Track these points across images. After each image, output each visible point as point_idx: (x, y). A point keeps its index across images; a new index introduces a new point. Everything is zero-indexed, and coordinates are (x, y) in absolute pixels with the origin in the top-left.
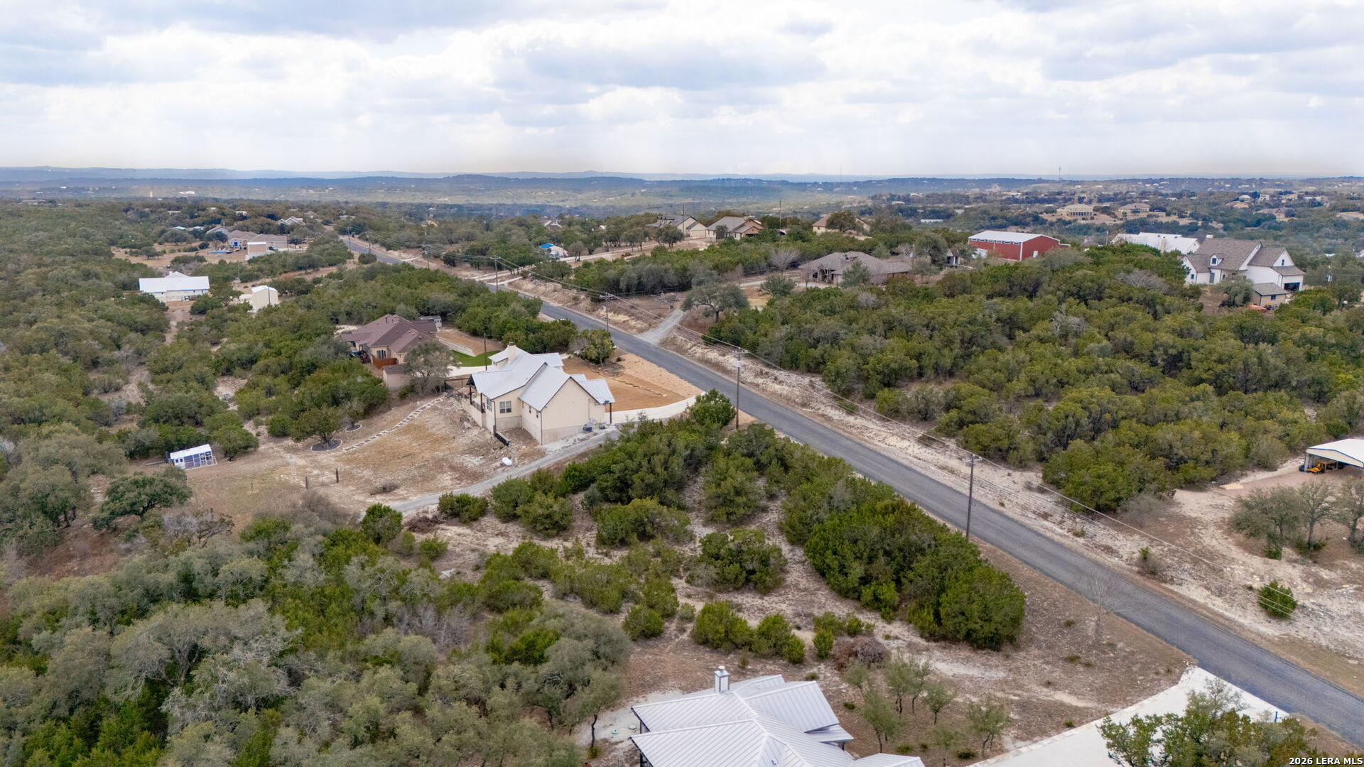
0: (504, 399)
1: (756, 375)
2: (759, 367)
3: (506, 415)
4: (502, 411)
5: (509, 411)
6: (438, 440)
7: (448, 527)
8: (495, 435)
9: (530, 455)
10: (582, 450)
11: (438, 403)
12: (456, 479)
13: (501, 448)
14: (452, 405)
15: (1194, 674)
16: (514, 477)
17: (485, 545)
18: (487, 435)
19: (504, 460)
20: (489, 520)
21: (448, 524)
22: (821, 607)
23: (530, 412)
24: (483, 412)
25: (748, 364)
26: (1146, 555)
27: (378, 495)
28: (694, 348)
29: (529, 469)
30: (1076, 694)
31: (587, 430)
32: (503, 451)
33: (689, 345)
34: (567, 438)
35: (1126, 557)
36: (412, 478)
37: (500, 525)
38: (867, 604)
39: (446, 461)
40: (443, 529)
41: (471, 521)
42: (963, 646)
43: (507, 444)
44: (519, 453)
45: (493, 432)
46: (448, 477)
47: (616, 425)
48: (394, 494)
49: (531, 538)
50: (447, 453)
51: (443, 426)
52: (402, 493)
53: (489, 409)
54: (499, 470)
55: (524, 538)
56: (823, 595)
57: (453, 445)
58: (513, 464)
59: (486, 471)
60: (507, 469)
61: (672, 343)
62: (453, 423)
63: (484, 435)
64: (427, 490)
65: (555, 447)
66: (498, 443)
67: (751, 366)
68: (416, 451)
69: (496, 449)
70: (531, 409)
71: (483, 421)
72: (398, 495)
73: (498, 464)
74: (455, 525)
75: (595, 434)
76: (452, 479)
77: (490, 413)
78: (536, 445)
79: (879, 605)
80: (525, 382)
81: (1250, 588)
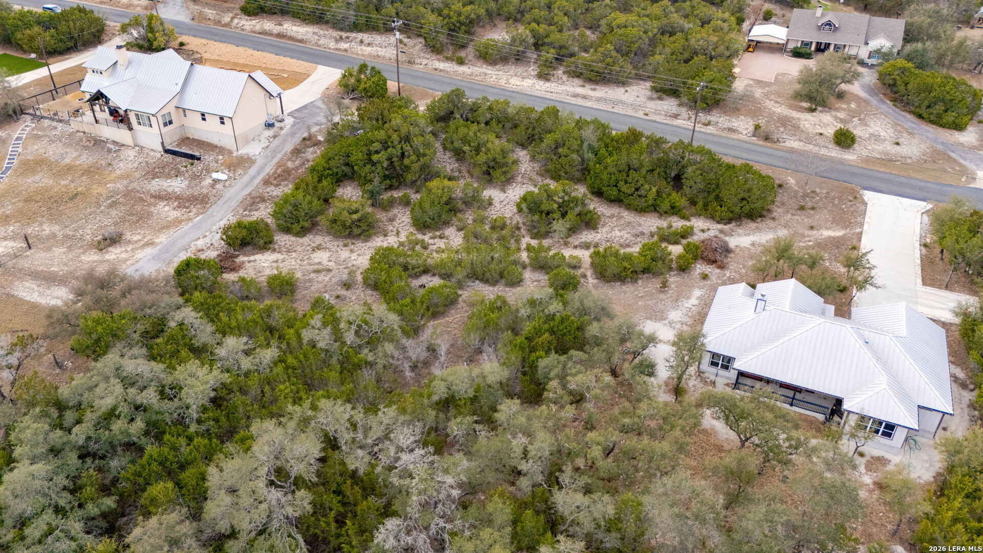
0: (165, 111)
1: (337, 41)
2: (336, 34)
3: (170, 127)
4: (165, 125)
5: (171, 122)
6: (90, 171)
7: (252, 258)
8: (167, 151)
9: (239, 164)
10: (289, 147)
11: (33, 129)
12: (179, 207)
13: (192, 164)
14: (56, 128)
15: (868, 195)
16: (247, 192)
17: (319, 263)
18: (152, 153)
19: (215, 175)
20: (282, 239)
21: (245, 255)
22: (640, 225)
23: (204, 119)
24: (131, 129)
25: (316, 30)
26: (757, 127)
27: (111, 249)
28: (236, 21)
29: (253, 178)
30: (827, 229)
31: (269, 125)
32: (199, 166)
33: (227, 19)
34: (256, 138)
35: (745, 132)
36: (123, 220)
37: (301, 240)
38: (666, 212)
39: (138, 192)
40: (249, 262)
41: (267, 245)
42: (745, 221)
43: (199, 159)
44: (222, 164)
45: (161, 149)
46: (167, 208)
47: (289, 115)
48: (129, 242)
49: (353, 244)
50: (125, 182)
51: (75, 154)
52: (136, 238)
53: (145, 125)
54: (218, 186)
55: (345, 245)
56: (628, 216)
57: (118, 172)
58: (230, 178)
59: (205, 191)
60: (227, 184)
61: (203, 18)
62: (86, 148)
63: (148, 154)
64: (163, 228)
65: (253, 150)
66: (179, 159)
67: (322, 32)
68: (79, 189)
69: (186, 167)
70: (207, 116)
71: (134, 139)
72: (136, 242)
73: (209, 181)
74: (253, 254)
75: (281, 128)
76: (174, 209)
77: (147, 129)
78: (230, 152)
79: (674, 211)
80: (178, 89)
81: (821, 134)
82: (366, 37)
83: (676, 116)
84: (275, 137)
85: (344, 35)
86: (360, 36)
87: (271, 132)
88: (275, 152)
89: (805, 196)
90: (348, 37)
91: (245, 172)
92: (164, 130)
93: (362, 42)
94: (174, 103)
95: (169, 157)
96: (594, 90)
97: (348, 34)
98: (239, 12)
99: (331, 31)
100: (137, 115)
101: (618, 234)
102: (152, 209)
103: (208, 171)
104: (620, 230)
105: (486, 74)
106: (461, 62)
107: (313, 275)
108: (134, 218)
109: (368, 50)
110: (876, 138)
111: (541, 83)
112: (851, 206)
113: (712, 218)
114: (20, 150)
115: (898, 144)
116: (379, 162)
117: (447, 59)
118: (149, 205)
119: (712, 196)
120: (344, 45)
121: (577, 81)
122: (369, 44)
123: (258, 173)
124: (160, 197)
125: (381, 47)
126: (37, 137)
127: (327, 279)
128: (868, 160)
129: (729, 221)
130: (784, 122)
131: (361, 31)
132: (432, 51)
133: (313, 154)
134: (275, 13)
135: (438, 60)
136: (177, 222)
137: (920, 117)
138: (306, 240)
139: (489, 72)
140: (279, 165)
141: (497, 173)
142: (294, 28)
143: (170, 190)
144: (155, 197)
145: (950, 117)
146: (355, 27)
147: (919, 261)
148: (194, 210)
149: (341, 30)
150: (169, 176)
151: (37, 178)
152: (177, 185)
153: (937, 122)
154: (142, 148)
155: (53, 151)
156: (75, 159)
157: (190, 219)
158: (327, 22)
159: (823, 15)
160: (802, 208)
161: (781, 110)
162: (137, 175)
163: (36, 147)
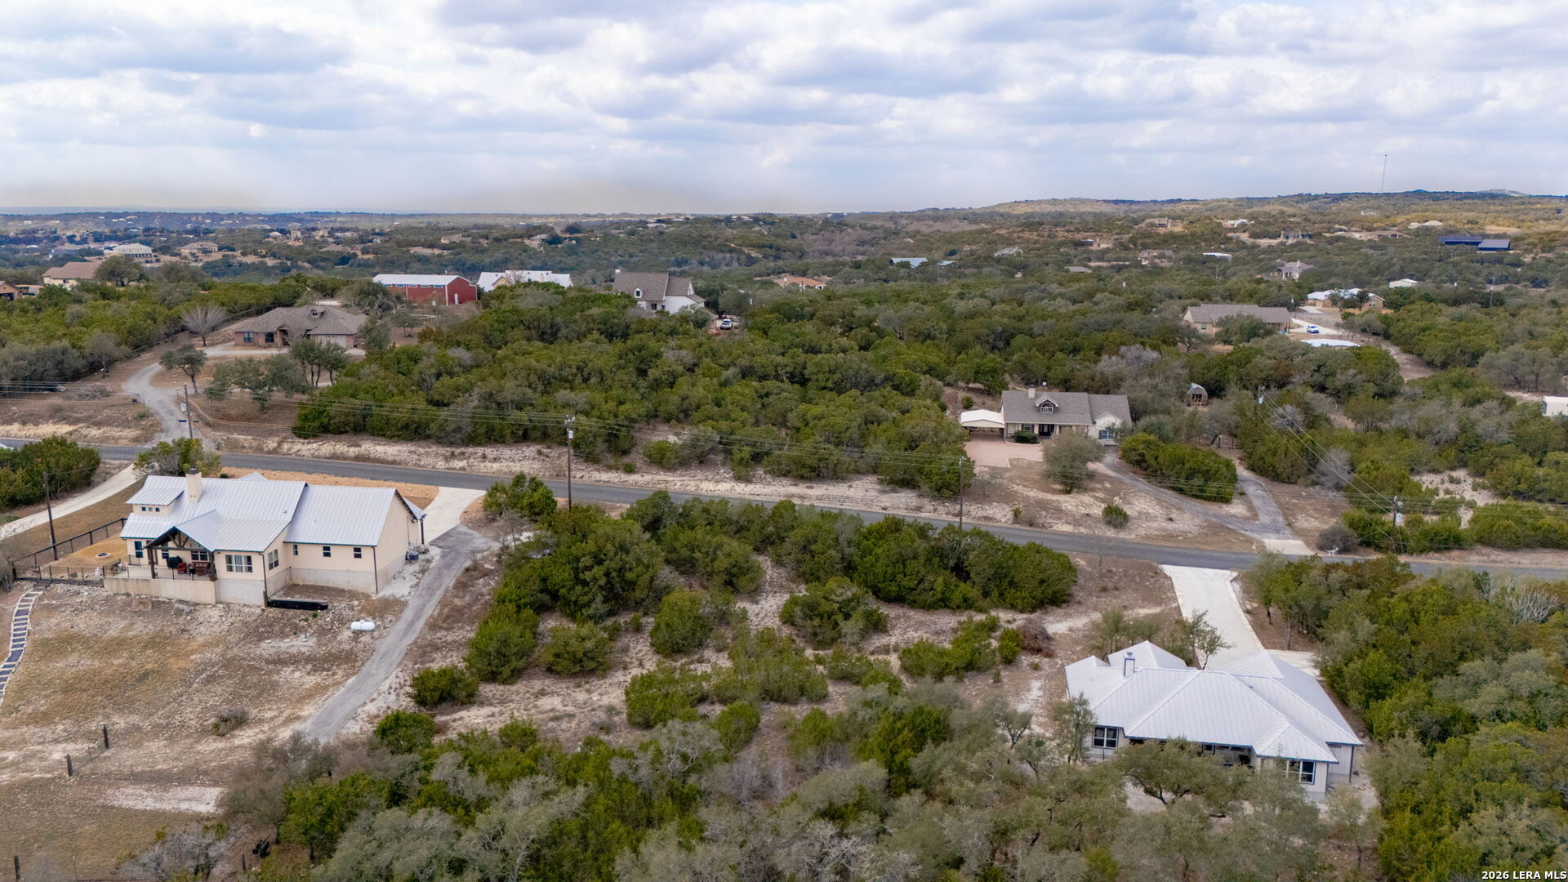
0: (272, 549)
3: (276, 570)
4: (271, 567)
5: (277, 564)
6: (152, 643)
7: (456, 716)
8: (270, 604)
9: (384, 609)
10: (449, 581)
11: (41, 598)
12: (315, 671)
13: (315, 616)
14: (78, 593)
15: (1168, 569)
16: (410, 639)
17: (553, 710)
18: (247, 610)
19: (355, 625)
20: (487, 690)
21: (442, 714)
22: (935, 623)
23: (327, 555)
24: (214, 578)
25: (413, 448)
26: (1016, 513)
27: (236, 732)
28: (286, 446)
29: (412, 624)
30: (1143, 607)
31: (411, 558)
32: (326, 618)
33: (272, 444)
34: (398, 575)
35: (1004, 520)
36: (236, 696)
37: (513, 688)
38: (958, 607)
39: (244, 659)
40: (454, 720)
41: (470, 699)
42: (1050, 608)
43: (324, 608)
44: (360, 612)
45: (262, 602)
46: (297, 674)
47: (432, 543)
48: (261, 721)
49: (587, 683)
50: (218, 650)
51: (123, 624)
52: (269, 715)
53: (240, 569)
54: (365, 639)
55: (578, 686)
56: (916, 615)
57: (200, 639)
58: (378, 627)
59: (347, 647)
60: (376, 634)
61: (234, 446)
62: (140, 614)
63: (240, 611)
64: (304, 698)
65: (400, 589)
66: (291, 612)
67: (422, 450)
68: (149, 667)
69: (306, 620)
70: (333, 551)
71: (217, 593)
72: (272, 719)
73: (346, 634)
74: (455, 712)
75: (428, 561)
76: (309, 674)
77: (245, 575)
78: (367, 596)
79: (967, 604)
80: (289, 518)
81: (1088, 515)
82: (490, 452)
83: (919, 509)
84: (423, 571)
85: (458, 451)
86: (480, 450)
87: (415, 567)
88: (431, 591)
89: (1102, 576)
90: (463, 453)
91: (398, 619)
92: (271, 574)
93: (484, 457)
94: (283, 538)
95: (274, 612)
96: (812, 488)
97: (462, 449)
98: (290, 433)
99: (434, 448)
100: (229, 559)
101: (915, 635)
102: (275, 677)
103: (344, 622)
104: (916, 631)
105: (667, 482)
106: (630, 470)
107: (551, 724)
108: (254, 692)
109: (496, 466)
110: (1148, 517)
111: (742, 486)
112: (1155, 582)
113: (1013, 607)
114: (29, 627)
115: (1171, 520)
116: (595, 579)
117: (610, 468)
118: (269, 673)
119: (1005, 583)
120: (458, 464)
121: (785, 481)
122: (495, 460)
123: (417, 617)
124: (280, 661)
125: (513, 461)
126: (51, 608)
127: (573, 725)
128: (1147, 537)
129: (1033, 610)
130: (1043, 505)
131: (480, 444)
132: (586, 461)
133: (485, 587)
134: (346, 432)
135: (598, 471)
136: (319, 690)
137: (1180, 491)
138: (520, 686)
139: (670, 479)
140: (443, 603)
141: (742, 582)
142: (378, 448)
143: (294, 651)
144: (274, 662)
145: (1212, 488)
146: (472, 440)
147: (1250, 627)
148: (340, 672)
149: (451, 444)
150: (283, 635)
151: (72, 659)
152: (303, 644)
153: (1200, 495)
154: (228, 605)
155: (84, 624)
156: (126, 629)
157: (337, 684)
158: (428, 437)
159: (1037, 396)
160: (1105, 590)
161: (1034, 494)
162: (232, 638)
163: (54, 621)
